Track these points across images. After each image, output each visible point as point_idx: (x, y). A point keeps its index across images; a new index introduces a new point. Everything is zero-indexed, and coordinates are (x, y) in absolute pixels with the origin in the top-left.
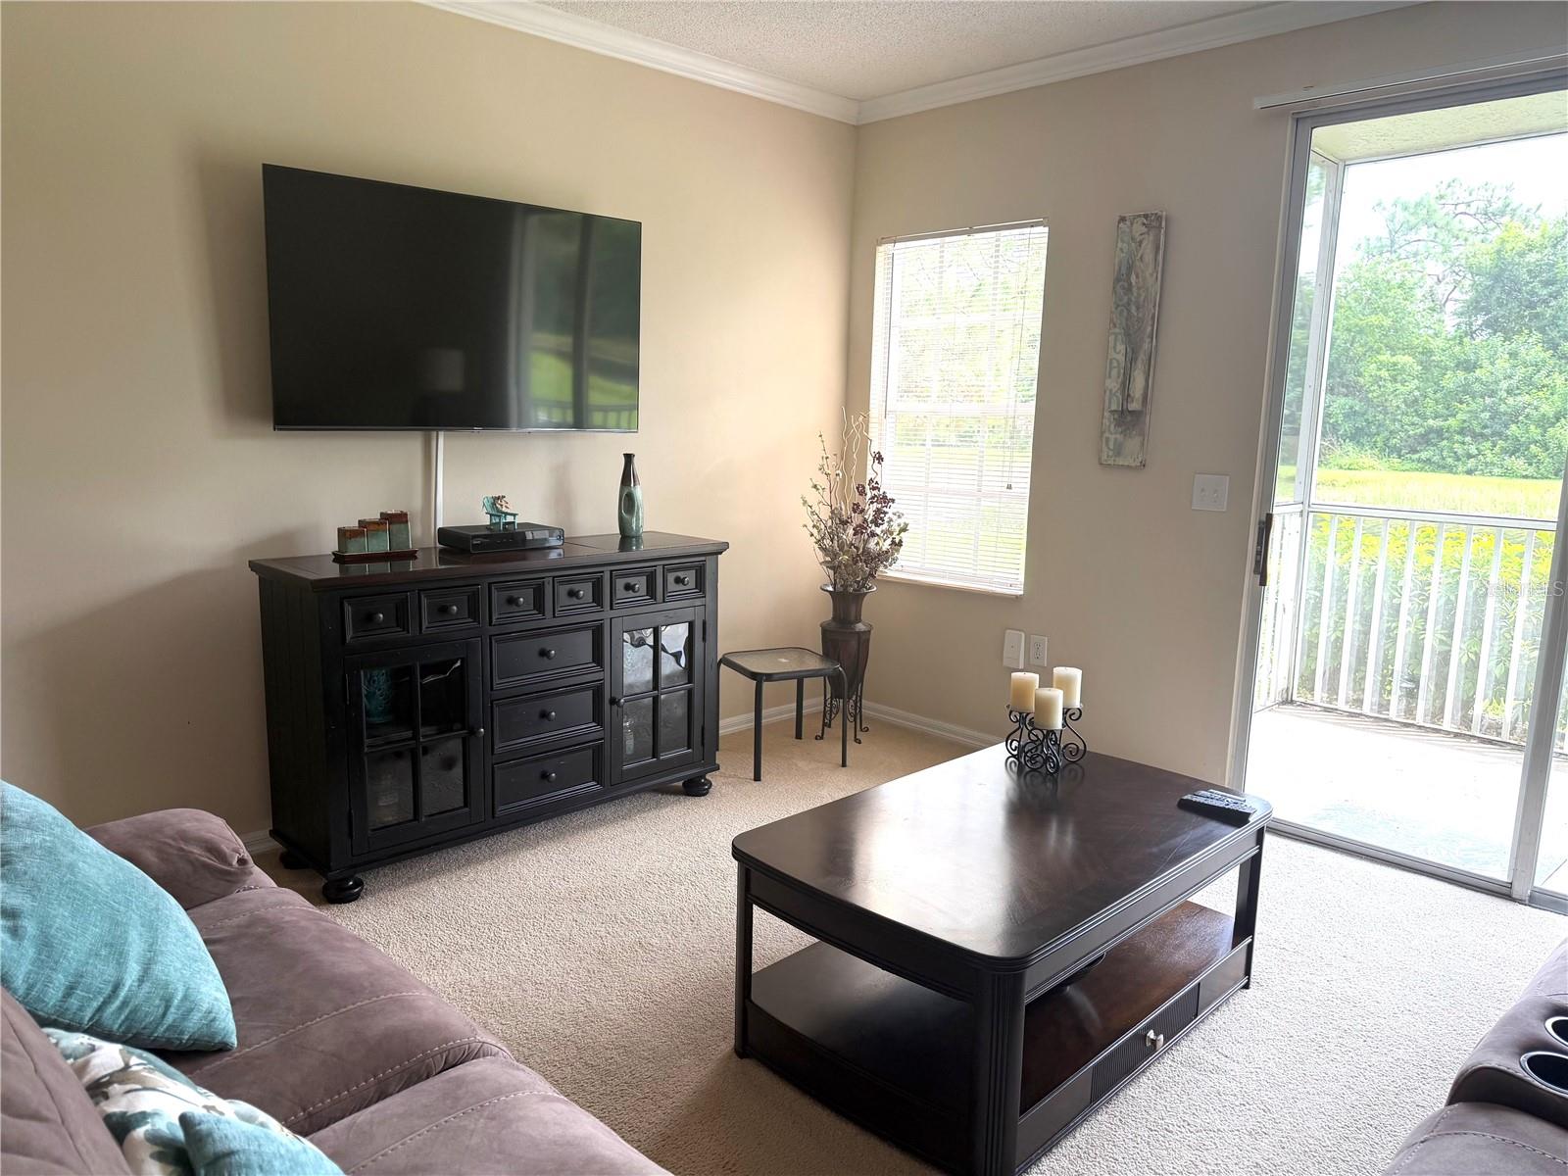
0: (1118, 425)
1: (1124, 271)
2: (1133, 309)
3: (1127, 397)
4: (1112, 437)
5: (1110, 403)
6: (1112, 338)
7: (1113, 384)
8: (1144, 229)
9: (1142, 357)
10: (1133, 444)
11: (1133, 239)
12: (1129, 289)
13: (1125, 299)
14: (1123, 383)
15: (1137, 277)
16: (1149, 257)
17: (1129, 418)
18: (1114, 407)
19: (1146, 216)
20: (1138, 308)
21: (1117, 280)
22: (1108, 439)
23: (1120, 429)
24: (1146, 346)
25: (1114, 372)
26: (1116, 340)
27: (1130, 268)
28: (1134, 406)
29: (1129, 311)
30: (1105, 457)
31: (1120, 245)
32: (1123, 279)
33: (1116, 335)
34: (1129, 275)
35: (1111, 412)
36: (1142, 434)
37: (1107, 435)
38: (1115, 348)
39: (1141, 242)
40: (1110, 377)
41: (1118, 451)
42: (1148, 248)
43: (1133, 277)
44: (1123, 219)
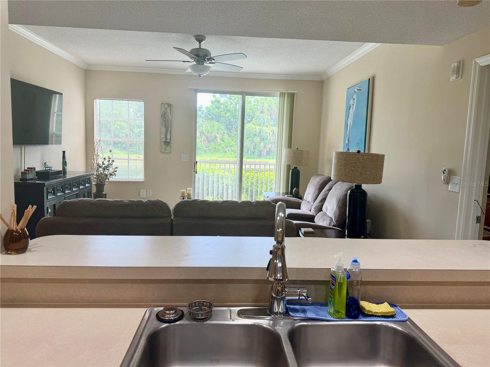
0: (165, 144)
1: (164, 114)
2: (166, 122)
3: (166, 139)
4: (164, 147)
5: (163, 140)
6: (162, 127)
7: (163, 136)
8: (168, 106)
9: (169, 131)
10: (168, 148)
11: (165, 108)
12: (165, 118)
13: (164, 119)
14: (165, 136)
15: (167, 115)
16: (169, 112)
17: (167, 143)
18: (164, 141)
19: (168, 104)
20: (167, 121)
21: (162, 115)
22: (163, 147)
23: (165, 145)
24: (170, 129)
25: (163, 134)
26: (163, 127)
27: (165, 114)
28: (168, 141)
29: (165, 122)
30: (162, 151)
31: (162, 109)
32: (164, 115)
33: (163, 126)
34: (165, 115)
35: (163, 142)
36: (170, 146)
37: (162, 146)
38: (163, 129)
39: (167, 109)
40: (162, 134)
41: (165, 150)
42: (168, 110)
43: (166, 116)
44: (163, 104)
